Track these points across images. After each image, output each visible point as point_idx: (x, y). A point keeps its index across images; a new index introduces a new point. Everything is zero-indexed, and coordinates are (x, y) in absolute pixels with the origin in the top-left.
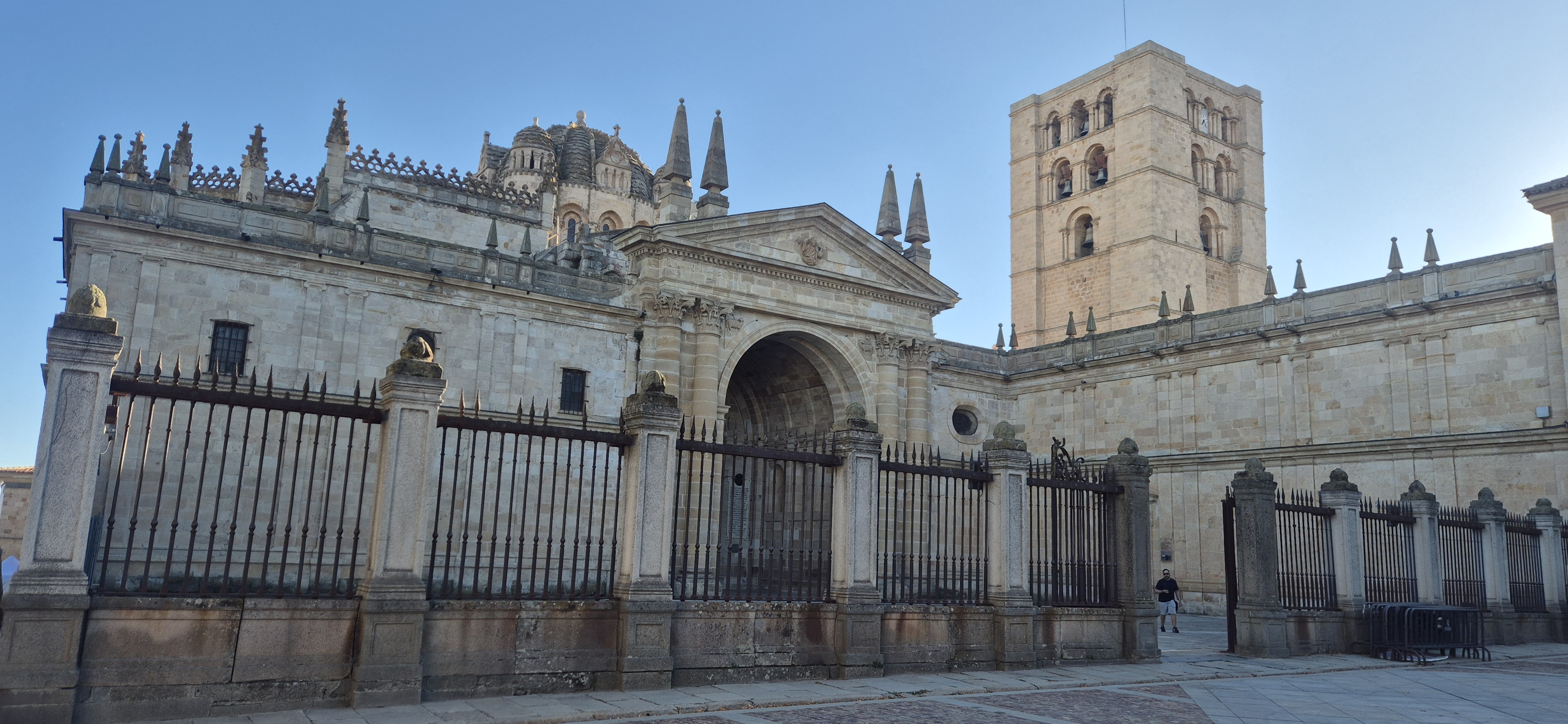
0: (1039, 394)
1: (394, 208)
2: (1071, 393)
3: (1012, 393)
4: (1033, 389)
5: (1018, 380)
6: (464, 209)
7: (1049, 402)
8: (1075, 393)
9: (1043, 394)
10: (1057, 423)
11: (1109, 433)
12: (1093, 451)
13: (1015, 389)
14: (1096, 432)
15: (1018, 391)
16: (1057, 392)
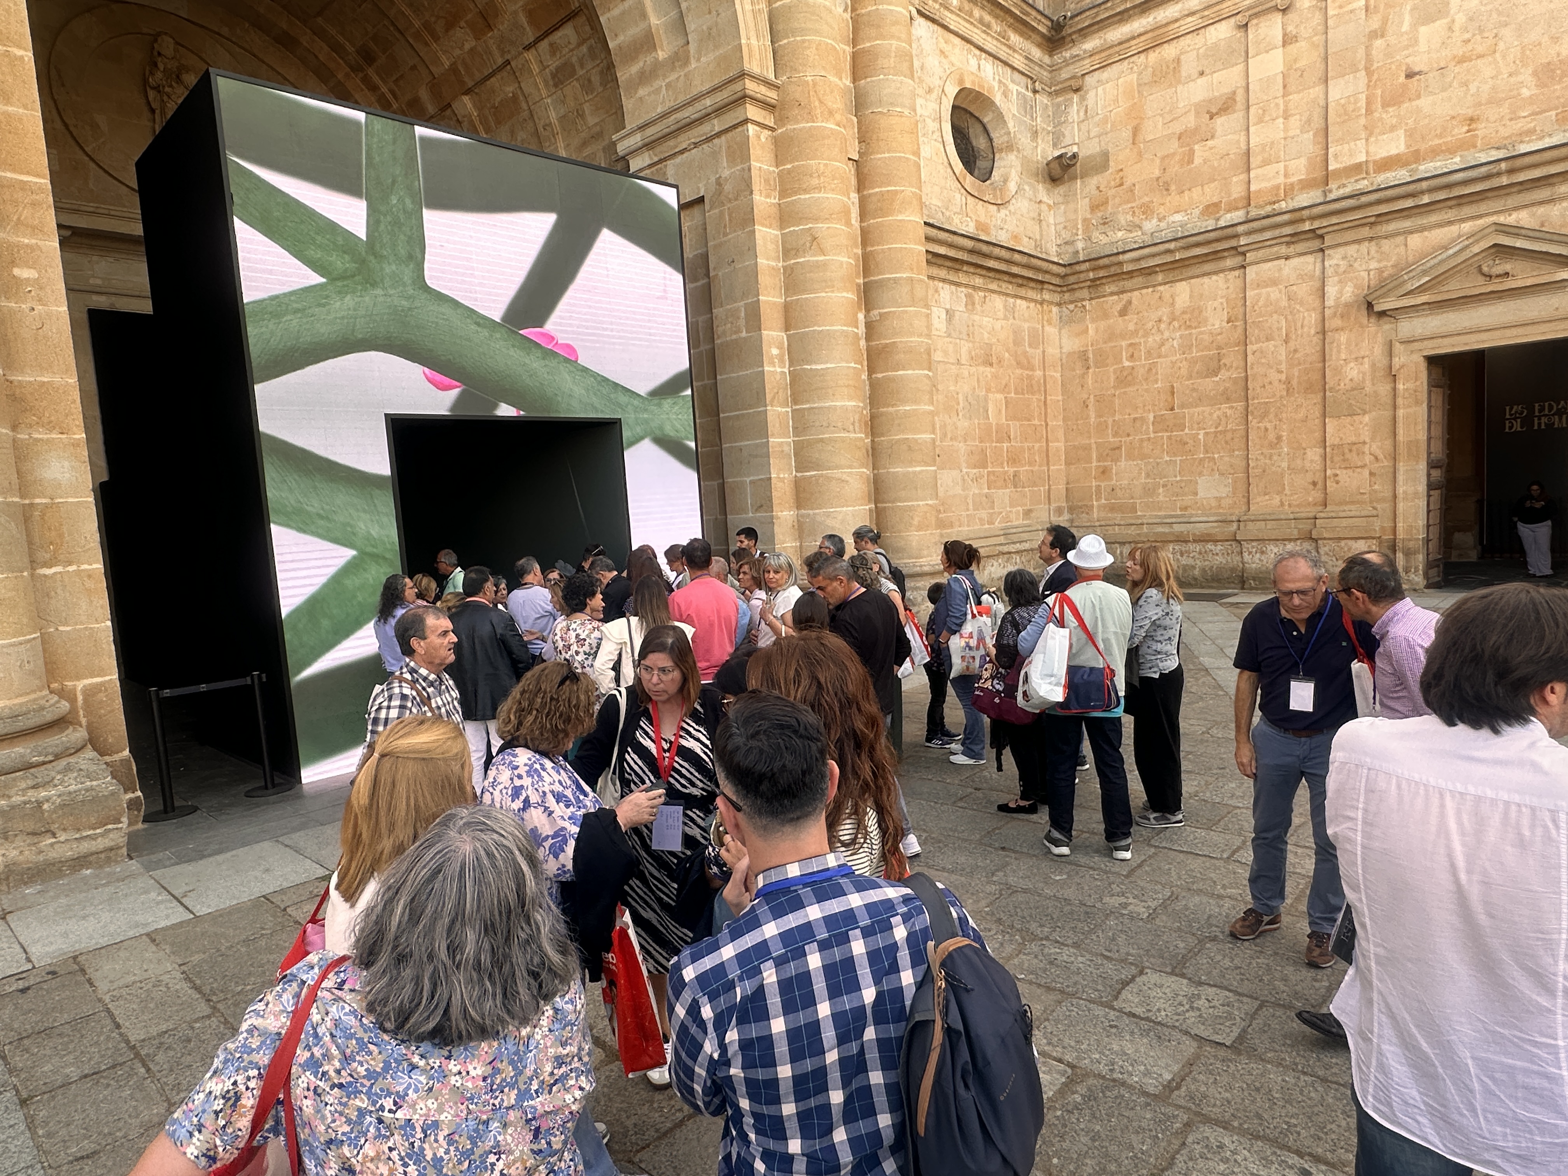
0: (1153, 56)
2: (1278, 18)
3: (1065, 75)
4: (1136, 45)
5: (1084, 33)
7: (1189, 66)
8: (1292, 16)
9: (1169, 51)
10: (1219, 121)
11: (1424, 103)
12: (1357, 169)
13: (1077, 58)
14: (1369, 111)
15: (1086, 65)
16: (1223, 31)
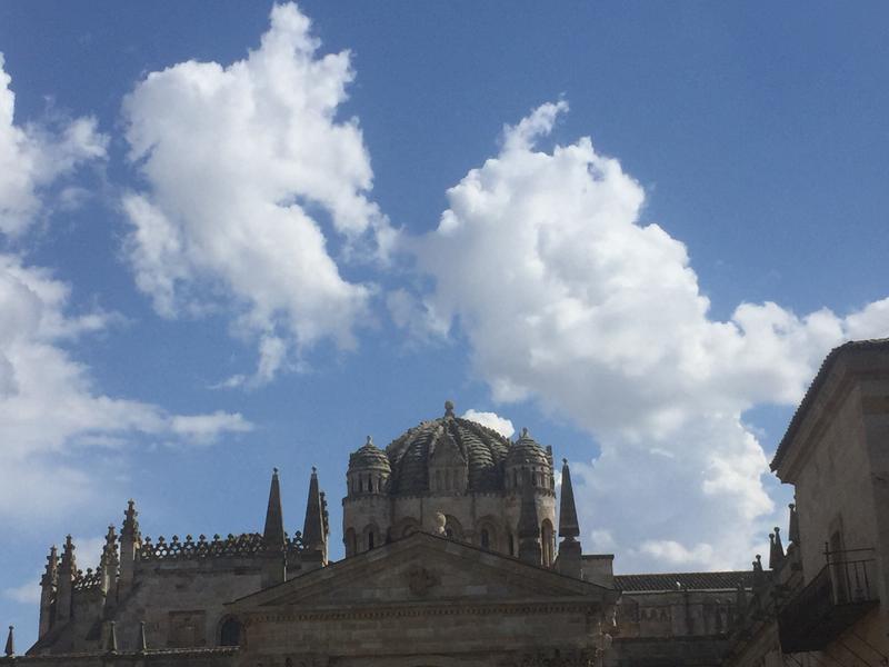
1: (179, 587)
6: (240, 571)
